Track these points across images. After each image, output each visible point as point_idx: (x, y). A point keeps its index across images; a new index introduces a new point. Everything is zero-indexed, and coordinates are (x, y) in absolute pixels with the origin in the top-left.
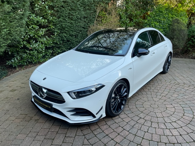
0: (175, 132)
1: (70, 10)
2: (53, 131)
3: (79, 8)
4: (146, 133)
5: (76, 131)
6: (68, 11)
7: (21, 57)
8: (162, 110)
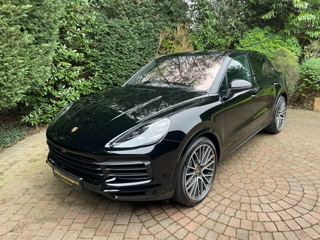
0: (275, 217)
1: (118, 39)
3: (132, 36)
4: (232, 218)
6: (116, 41)
7: (44, 110)
8: (258, 186)
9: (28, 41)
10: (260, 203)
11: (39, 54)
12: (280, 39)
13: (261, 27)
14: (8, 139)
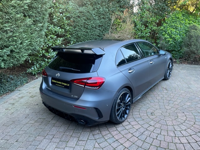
0: (184, 140)
1: (85, 20)
2: (67, 134)
3: (94, 18)
4: (155, 140)
5: (88, 135)
6: (84, 21)
7: (40, 65)
8: (173, 118)
9: (29, 23)
10: (174, 130)
11: (36, 31)
14: (18, 82)
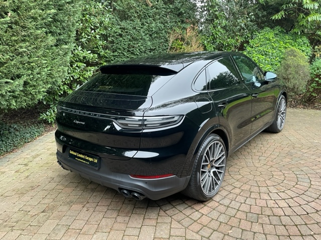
8: (267, 178)
9: (51, 43)
10: (268, 192)
11: (59, 55)
12: (291, 39)
13: (272, 28)
14: (28, 135)
